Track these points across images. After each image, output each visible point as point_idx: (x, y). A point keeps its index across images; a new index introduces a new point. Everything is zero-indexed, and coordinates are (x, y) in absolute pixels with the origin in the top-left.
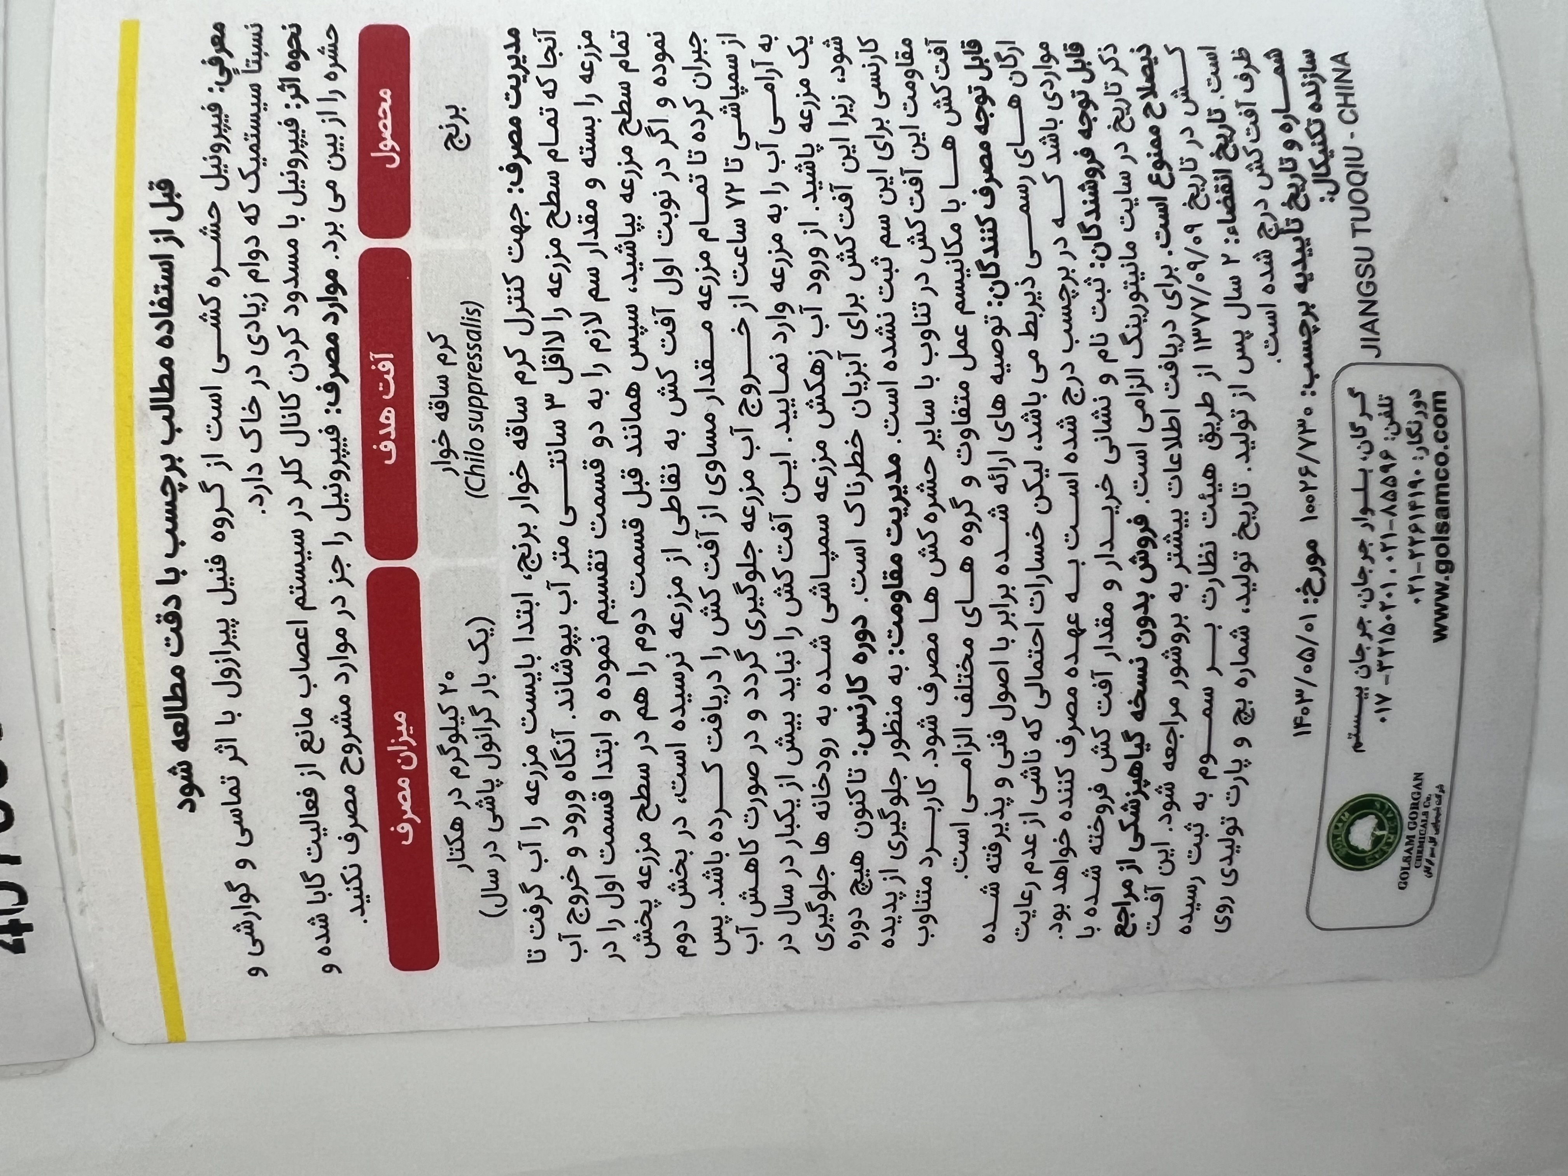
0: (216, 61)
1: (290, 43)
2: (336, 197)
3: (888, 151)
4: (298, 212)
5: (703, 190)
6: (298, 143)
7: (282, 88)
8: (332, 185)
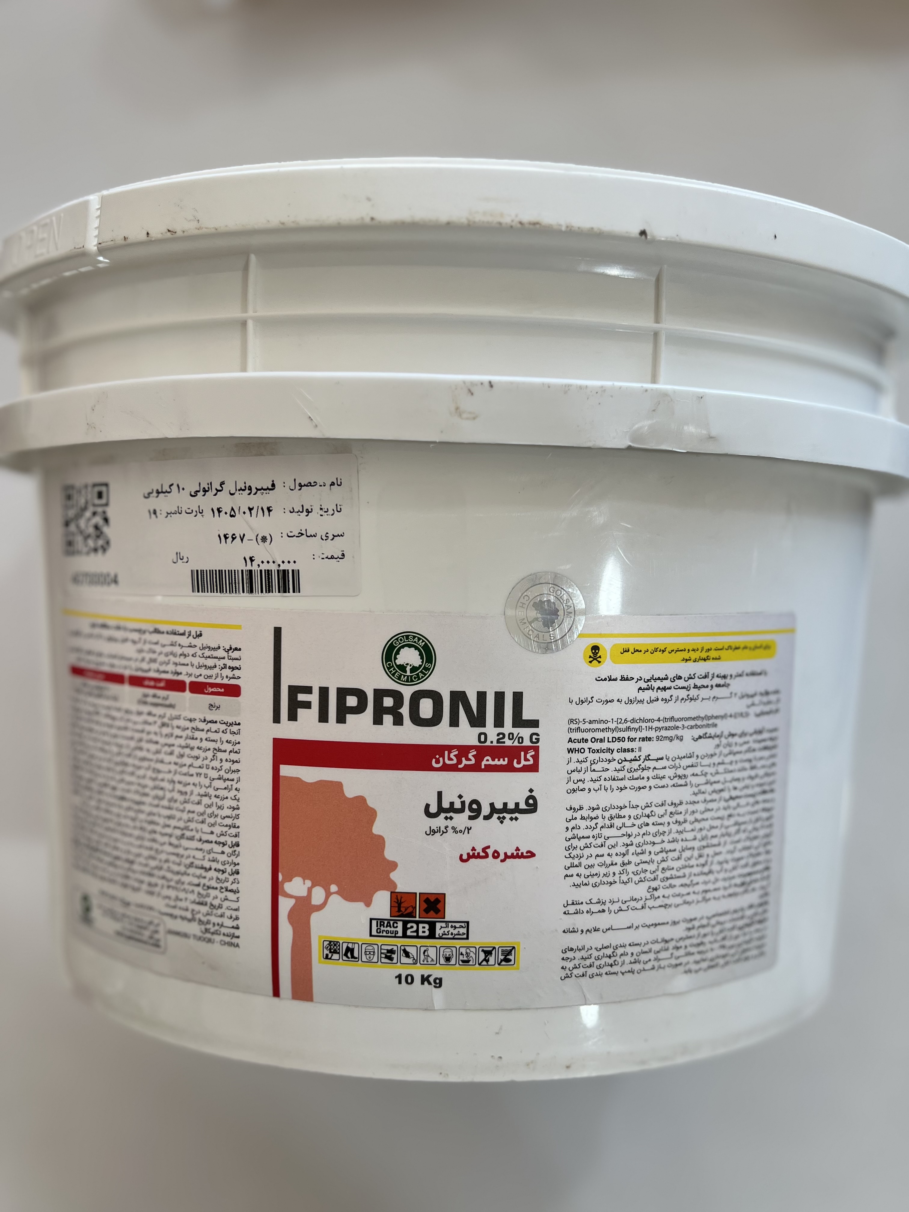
0: (231, 648)
1: (236, 667)
2: (198, 676)
3: (210, 816)
4: (195, 667)
5: (200, 767)
6: (210, 668)
7: (224, 664)
8: (201, 675)
